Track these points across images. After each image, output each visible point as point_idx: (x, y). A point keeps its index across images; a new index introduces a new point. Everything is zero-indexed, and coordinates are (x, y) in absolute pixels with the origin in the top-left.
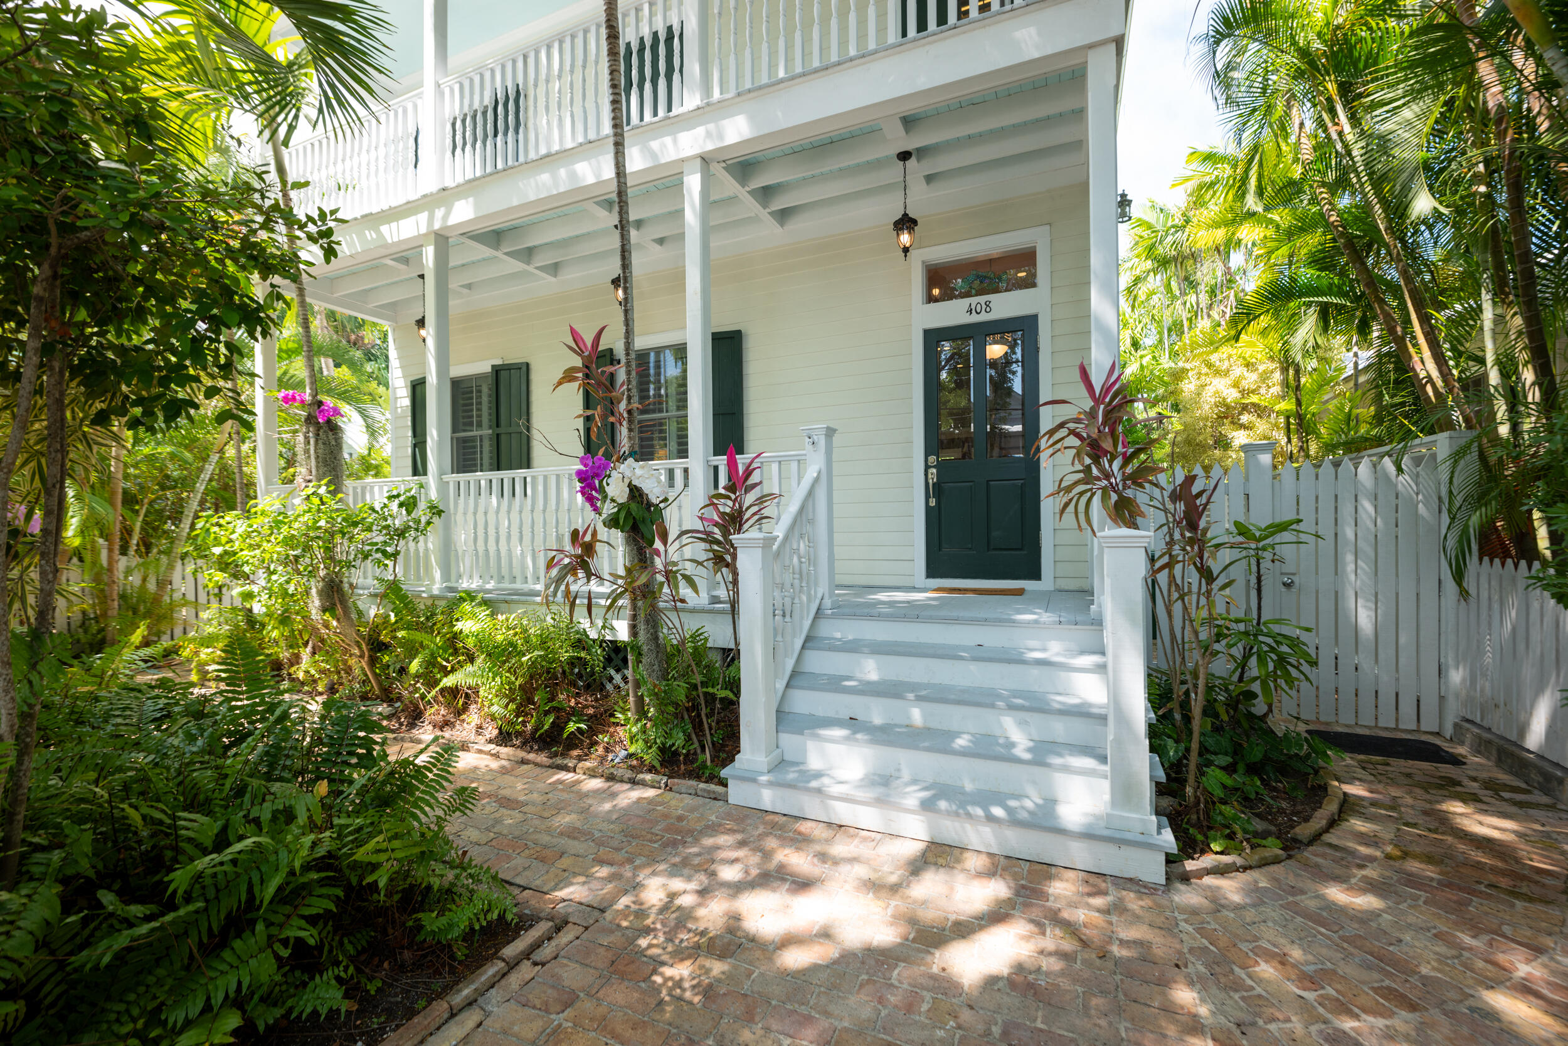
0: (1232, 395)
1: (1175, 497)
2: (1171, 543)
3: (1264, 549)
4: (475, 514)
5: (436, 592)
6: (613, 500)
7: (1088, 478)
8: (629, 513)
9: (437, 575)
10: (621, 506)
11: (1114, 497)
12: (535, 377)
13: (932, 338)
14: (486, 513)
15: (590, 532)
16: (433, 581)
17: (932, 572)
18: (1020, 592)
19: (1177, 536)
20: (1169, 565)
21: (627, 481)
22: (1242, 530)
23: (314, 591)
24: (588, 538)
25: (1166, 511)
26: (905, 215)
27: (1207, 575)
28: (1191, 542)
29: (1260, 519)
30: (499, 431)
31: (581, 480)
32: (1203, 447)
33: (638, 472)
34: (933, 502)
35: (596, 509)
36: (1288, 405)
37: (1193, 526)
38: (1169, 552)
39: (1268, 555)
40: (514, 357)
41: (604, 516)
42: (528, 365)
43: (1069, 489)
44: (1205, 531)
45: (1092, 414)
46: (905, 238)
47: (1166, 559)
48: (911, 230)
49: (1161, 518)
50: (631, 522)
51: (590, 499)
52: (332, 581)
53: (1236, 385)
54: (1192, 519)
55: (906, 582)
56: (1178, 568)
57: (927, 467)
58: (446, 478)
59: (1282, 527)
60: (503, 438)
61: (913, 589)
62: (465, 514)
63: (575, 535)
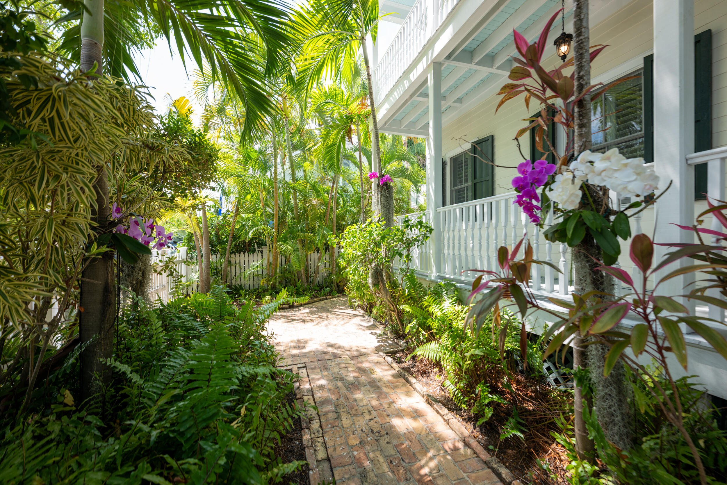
4: (453, 231)
5: (433, 278)
6: (556, 210)
8: (581, 223)
9: (434, 269)
10: (568, 215)
12: (497, 143)
14: (459, 230)
15: (522, 249)
16: (432, 272)
21: (578, 183)
23: (370, 274)
24: (520, 257)
30: (476, 181)
31: (518, 189)
33: (599, 165)
35: (536, 220)
40: (483, 135)
41: (546, 228)
42: (493, 136)
50: (582, 234)
51: (529, 209)
52: (377, 269)
58: (439, 210)
60: (478, 185)
62: (448, 231)
63: (503, 253)
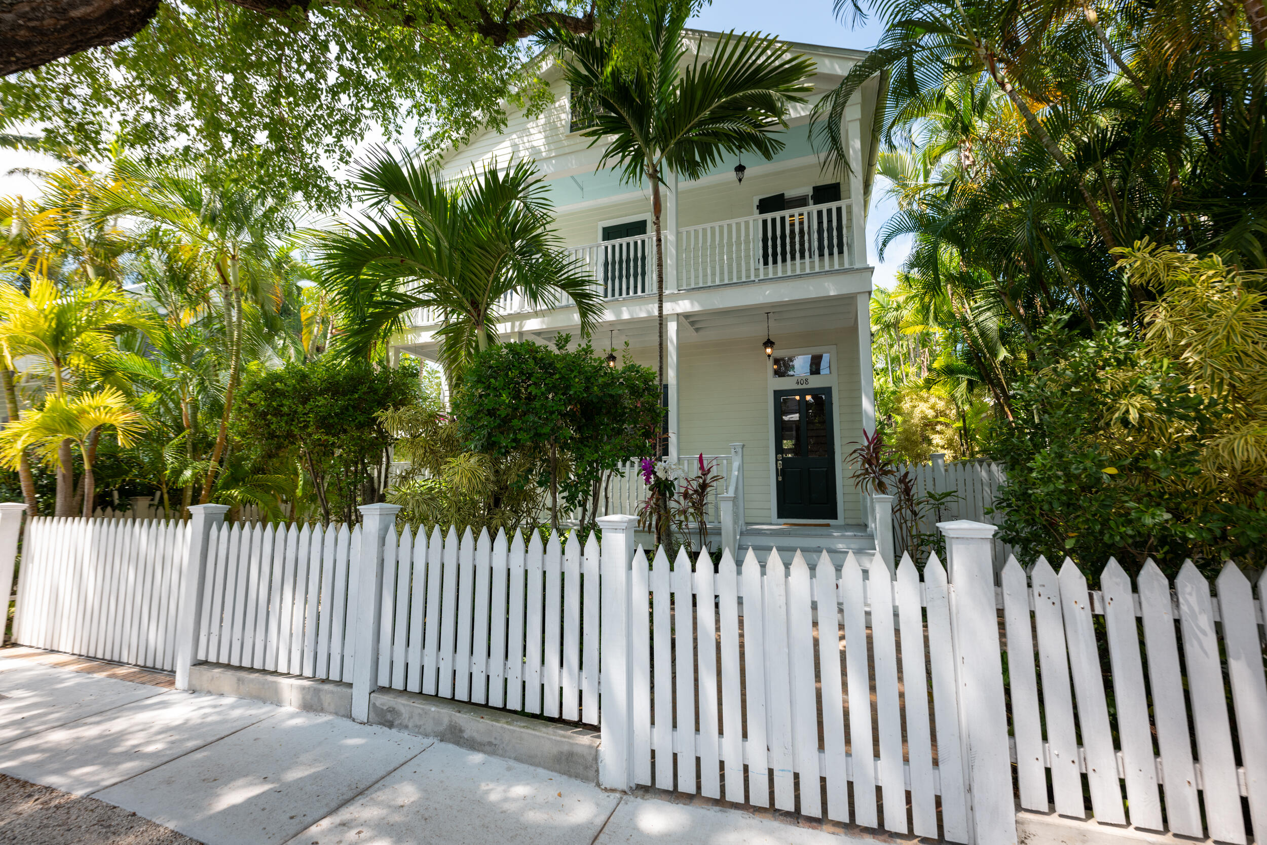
0: (931, 413)
1: (901, 481)
2: (900, 500)
3: (941, 504)
7: (867, 472)
11: (877, 481)
13: (778, 394)
17: (780, 516)
18: (828, 525)
19: (903, 498)
20: (900, 510)
22: (931, 495)
25: (898, 487)
26: (769, 340)
27: (915, 514)
28: (908, 500)
29: (940, 490)
32: (915, 444)
34: (780, 479)
36: (960, 424)
37: (908, 494)
38: (900, 504)
39: (942, 507)
43: (858, 476)
44: (913, 495)
45: (868, 448)
46: (769, 351)
47: (898, 507)
48: (772, 347)
49: (895, 490)
53: (933, 407)
54: (907, 491)
55: (768, 521)
56: (903, 511)
57: (777, 460)
59: (948, 494)
61: (771, 524)
